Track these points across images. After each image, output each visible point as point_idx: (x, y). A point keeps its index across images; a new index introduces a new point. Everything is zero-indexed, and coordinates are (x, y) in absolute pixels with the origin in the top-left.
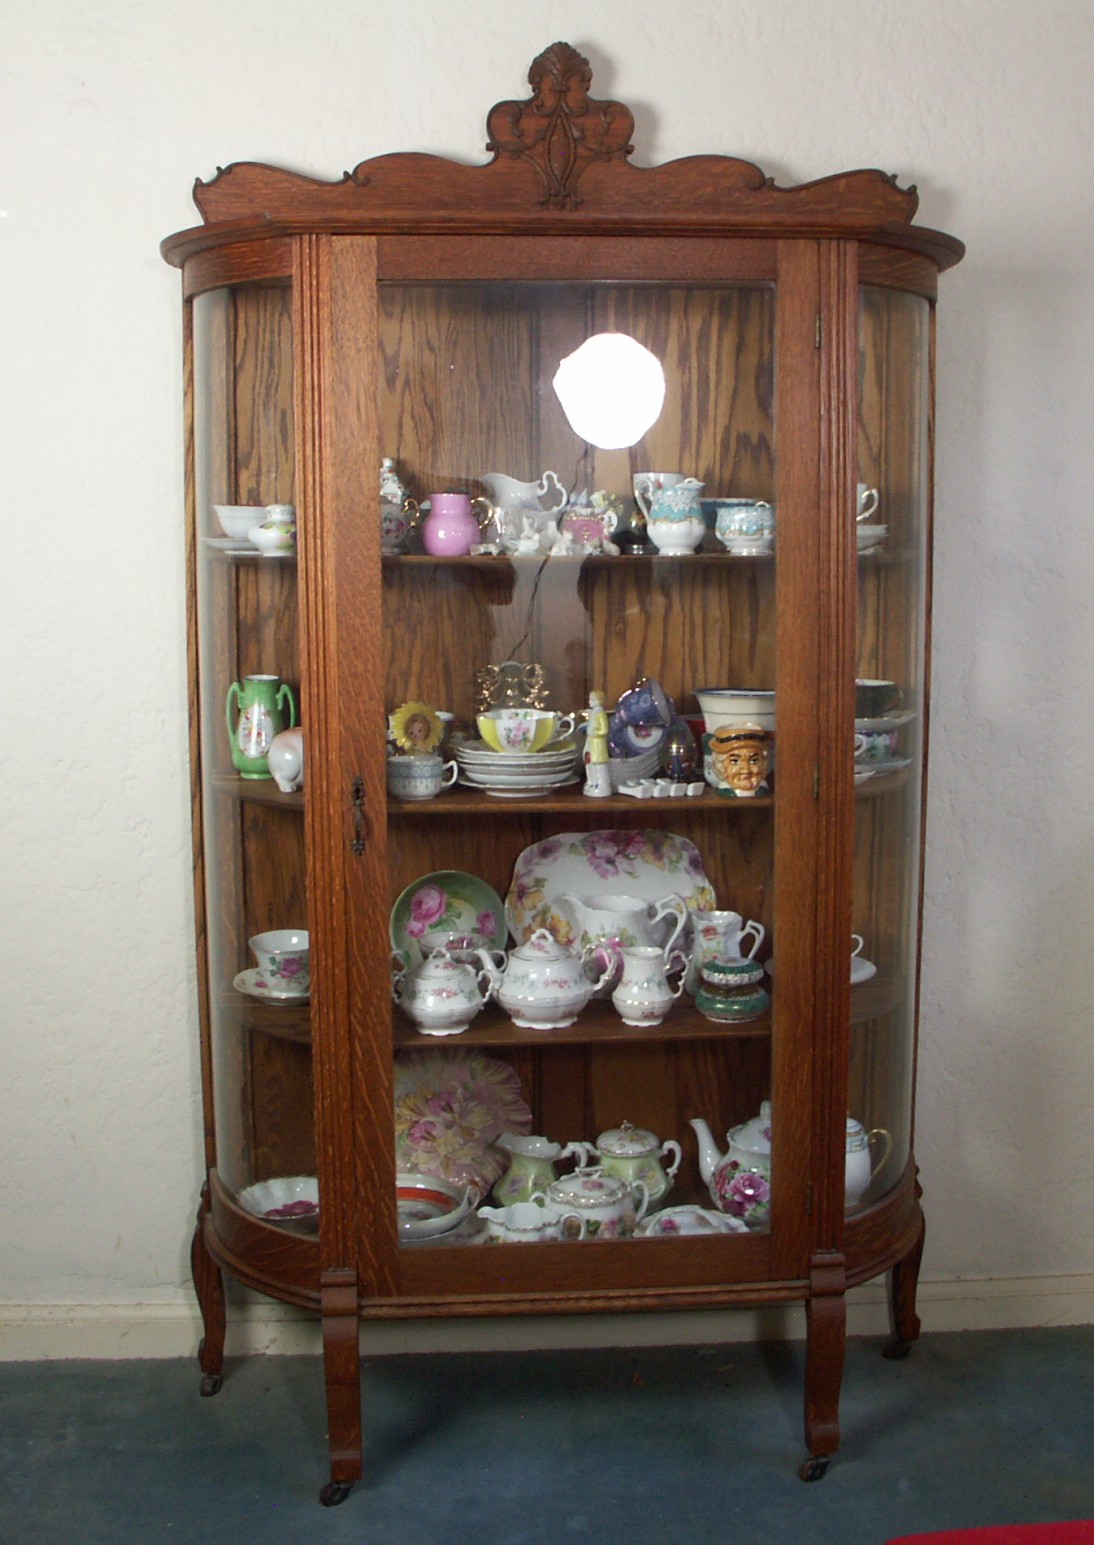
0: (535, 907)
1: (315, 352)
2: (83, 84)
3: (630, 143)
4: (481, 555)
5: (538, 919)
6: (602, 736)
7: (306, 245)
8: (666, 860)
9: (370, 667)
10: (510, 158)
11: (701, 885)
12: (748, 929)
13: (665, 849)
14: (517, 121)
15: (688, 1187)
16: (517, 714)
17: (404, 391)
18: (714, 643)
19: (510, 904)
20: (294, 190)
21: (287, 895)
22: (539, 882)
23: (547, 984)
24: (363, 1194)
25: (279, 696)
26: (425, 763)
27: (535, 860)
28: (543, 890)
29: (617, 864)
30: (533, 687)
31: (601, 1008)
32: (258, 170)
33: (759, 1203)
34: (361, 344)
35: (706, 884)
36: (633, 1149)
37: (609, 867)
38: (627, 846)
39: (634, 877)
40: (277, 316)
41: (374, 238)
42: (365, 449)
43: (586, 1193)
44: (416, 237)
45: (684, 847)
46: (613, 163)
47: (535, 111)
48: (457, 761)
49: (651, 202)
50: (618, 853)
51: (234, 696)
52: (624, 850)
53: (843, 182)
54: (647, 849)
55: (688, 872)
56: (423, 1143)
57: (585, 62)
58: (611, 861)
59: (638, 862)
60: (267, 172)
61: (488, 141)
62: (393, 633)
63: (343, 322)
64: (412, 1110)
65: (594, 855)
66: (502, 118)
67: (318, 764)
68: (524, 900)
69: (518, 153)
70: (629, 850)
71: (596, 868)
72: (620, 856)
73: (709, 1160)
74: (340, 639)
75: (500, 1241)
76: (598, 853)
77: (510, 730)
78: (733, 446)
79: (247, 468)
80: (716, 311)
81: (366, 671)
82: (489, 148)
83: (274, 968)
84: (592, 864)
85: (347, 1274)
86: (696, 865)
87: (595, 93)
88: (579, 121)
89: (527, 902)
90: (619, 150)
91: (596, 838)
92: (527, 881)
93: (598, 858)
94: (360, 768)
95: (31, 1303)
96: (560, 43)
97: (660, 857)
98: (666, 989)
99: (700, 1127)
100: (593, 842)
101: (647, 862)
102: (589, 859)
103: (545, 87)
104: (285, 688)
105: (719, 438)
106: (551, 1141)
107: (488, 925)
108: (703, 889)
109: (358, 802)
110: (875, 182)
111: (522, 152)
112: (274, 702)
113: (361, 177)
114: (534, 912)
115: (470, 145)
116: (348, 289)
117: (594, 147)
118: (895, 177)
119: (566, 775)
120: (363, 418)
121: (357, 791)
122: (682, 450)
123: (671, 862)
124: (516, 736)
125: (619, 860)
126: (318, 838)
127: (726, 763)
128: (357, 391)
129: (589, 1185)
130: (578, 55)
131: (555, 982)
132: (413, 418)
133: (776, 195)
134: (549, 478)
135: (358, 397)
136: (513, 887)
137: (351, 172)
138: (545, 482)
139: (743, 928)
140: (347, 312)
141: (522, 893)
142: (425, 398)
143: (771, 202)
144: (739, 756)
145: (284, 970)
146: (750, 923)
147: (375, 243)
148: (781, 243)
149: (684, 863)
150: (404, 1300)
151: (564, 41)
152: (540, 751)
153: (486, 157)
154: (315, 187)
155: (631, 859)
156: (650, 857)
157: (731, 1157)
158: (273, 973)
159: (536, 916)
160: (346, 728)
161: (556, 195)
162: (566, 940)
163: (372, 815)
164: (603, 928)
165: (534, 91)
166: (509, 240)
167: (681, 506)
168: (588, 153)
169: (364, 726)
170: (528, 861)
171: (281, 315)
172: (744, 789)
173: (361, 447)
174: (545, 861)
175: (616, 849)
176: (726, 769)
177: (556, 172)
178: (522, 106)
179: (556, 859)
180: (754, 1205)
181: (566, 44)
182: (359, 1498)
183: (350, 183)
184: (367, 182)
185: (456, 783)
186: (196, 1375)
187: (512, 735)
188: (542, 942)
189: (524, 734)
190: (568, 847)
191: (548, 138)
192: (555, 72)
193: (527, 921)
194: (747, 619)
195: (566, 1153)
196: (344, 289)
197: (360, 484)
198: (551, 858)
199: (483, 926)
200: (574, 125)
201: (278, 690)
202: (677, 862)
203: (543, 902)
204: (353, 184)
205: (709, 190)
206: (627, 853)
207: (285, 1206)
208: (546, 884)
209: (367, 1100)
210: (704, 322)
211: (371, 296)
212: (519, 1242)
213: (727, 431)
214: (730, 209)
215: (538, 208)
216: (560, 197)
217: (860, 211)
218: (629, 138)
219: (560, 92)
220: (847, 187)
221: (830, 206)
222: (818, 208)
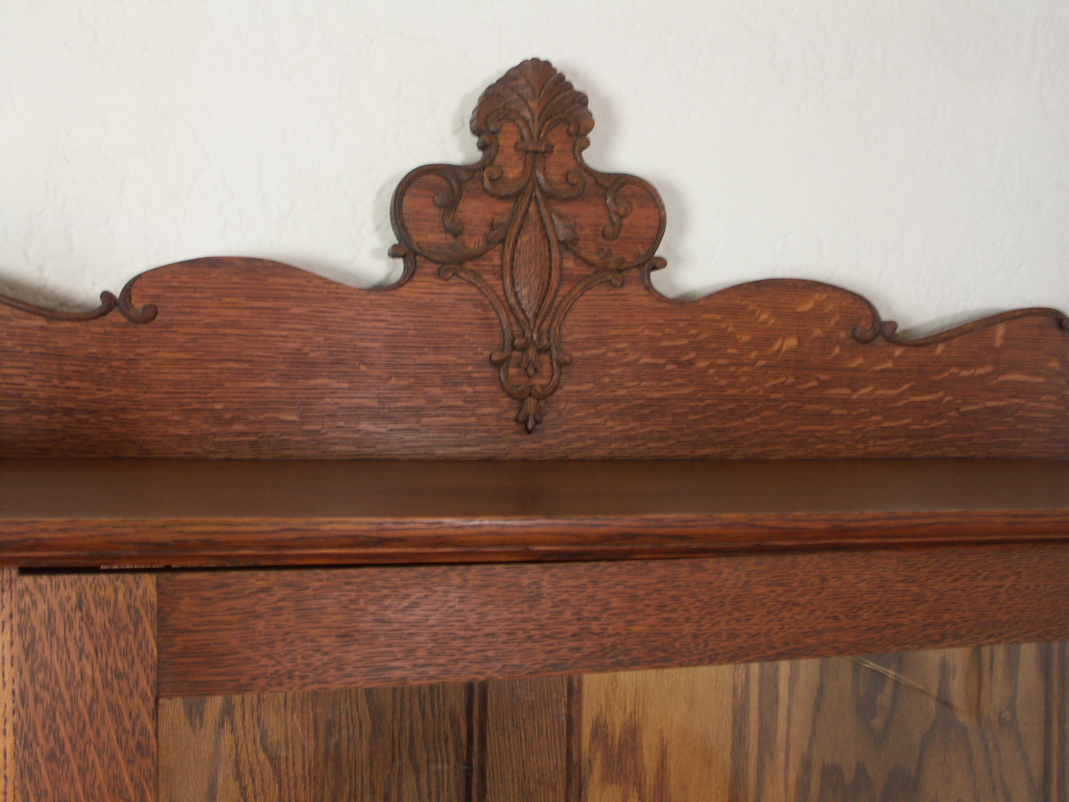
3: (657, 254)
10: (438, 275)
14: (450, 205)
17: (221, 725)
46: (627, 289)
47: (487, 184)
49: (691, 363)
57: (582, 100)
61: (396, 241)
69: (452, 266)
82: (394, 253)
87: (592, 158)
88: (563, 208)
90: (639, 266)
96: (535, 61)
103: (508, 139)
105: (792, 780)
111: (461, 263)
113: (138, 304)
115: (358, 246)
117: (595, 258)
130: (569, 86)
132: (239, 777)
133: (898, 352)
137: (117, 291)
142: (264, 735)
143: (889, 365)
151: (543, 58)
153: (395, 269)
154: (40, 322)
161: (524, 349)
165: (482, 147)
168: (583, 270)
177: (524, 303)
178: (464, 176)
181: (547, 64)
183: (116, 316)
184: (149, 316)
191: (510, 239)
192: (527, 114)
200: (561, 216)
204: (124, 320)
205: (791, 342)
213: (806, 765)
214: (825, 377)
215: (489, 372)
216: (531, 352)
217: (1025, 378)
218: (656, 242)
219: (536, 152)
220: (1006, 337)
221: (981, 371)
222: (965, 373)
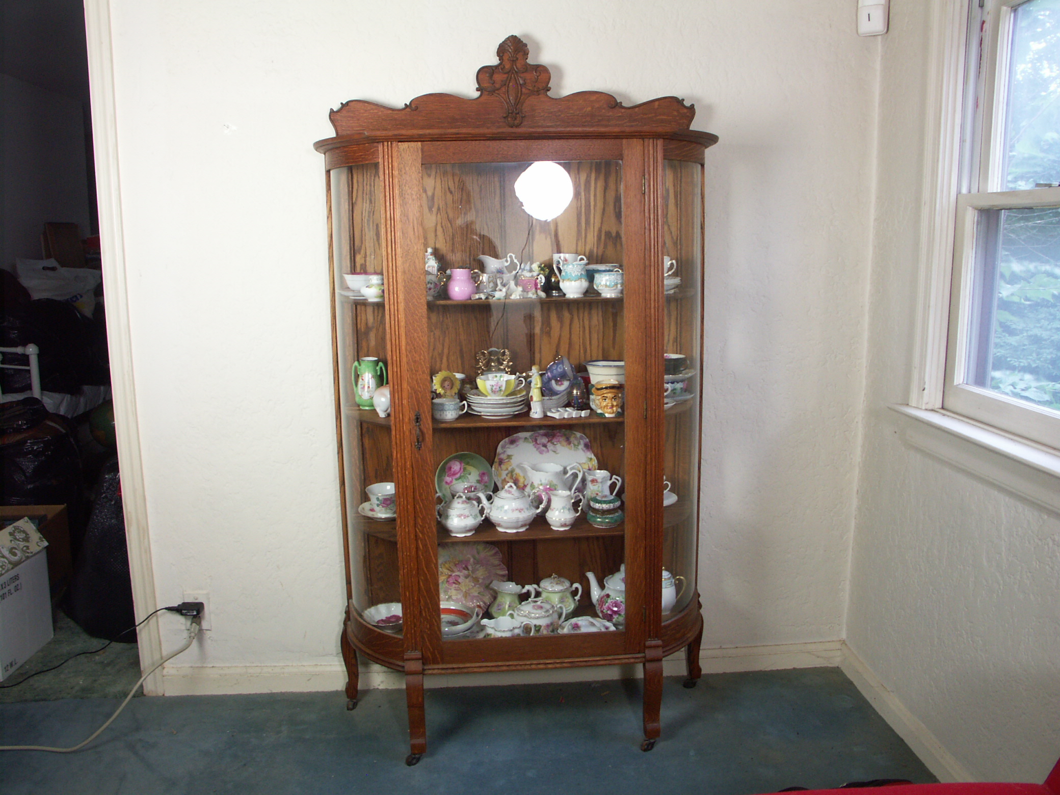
0: (507, 469)
1: (392, 200)
2: (273, 62)
3: (549, 86)
4: (476, 299)
5: (509, 475)
6: (538, 388)
7: (386, 147)
8: (572, 445)
9: (422, 357)
10: (488, 95)
11: (590, 457)
12: (613, 480)
13: (572, 439)
14: (491, 76)
15: (585, 607)
16: (496, 376)
17: (437, 213)
18: (595, 336)
19: (495, 468)
20: (380, 113)
21: (385, 465)
22: (509, 457)
23: (513, 511)
24: (424, 615)
25: (378, 368)
26: (451, 403)
27: (507, 446)
28: (511, 460)
29: (548, 447)
30: (504, 361)
31: (540, 521)
32: (361, 104)
33: (620, 615)
34: (414, 197)
35: (593, 456)
36: (558, 588)
37: (544, 448)
38: (553, 438)
39: (557, 453)
40: (373, 178)
41: (419, 143)
42: (417, 249)
43: (535, 611)
44: (441, 142)
45: (581, 438)
46: (540, 96)
47: (501, 70)
48: (467, 401)
49: (559, 115)
50: (548, 441)
51: (356, 368)
52: (551, 440)
53: (657, 103)
54: (562, 439)
55: (584, 451)
56: (454, 585)
57: (526, 45)
58: (545, 446)
59: (559, 446)
60: (366, 104)
61: (477, 86)
62: (434, 334)
63: (405, 186)
64: (448, 570)
65: (536, 443)
66: (485, 74)
67: (397, 405)
68: (502, 466)
69: (492, 92)
71: (537, 449)
72: (549, 443)
73: (596, 593)
74: (407, 344)
75: (492, 637)
76: (538, 442)
77: (493, 386)
78: (603, 237)
79: (360, 253)
80: (594, 171)
81: (420, 359)
82: (478, 90)
83: (378, 503)
84: (535, 447)
85: (417, 654)
86: (587, 447)
87: (531, 61)
88: (522, 75)
89: (503, 467)
90: (544, 89)
91: (537, 435)
92: (503, 456)
93: (539, 444)
94: (418, 407)
95: (263, 665)
96: (512, 36)
97: (570, 443)
98: (572, 512)
99: (591, 576)
101: (563, 446)
102: (533, 445)
103: (506, 58)
104: (381, 364)
105: (596, 235)
106: (517, 584)
107: (484, 478)
108: (591, 459)
109: (418, 424)
110: (674, 103)
111: (494, 91)
112: (376, 371)
113: (413, 106)
114: (507, 472)
115: (468, 88)
116: (407, 169)
117: (531, 88)
118: (683, 100)
119: (521, 407)
120: (417, 234)
121: (417, 419)
122: (577, 240)
123: (575, 445)
124: (496, 388)
125: (549, 445)
126: (398, 442)
127: (601, 400)
128: (413, 220)
129: (536, 607)
130: (522, 42)
131: (517, 510)
132: (442, 227)
133: (623, 110)
134: (511, 257)
135: (413, 223)
136: (496, 459)
137: (408, 104)
138: (509, 259)
139: (611, 479)
140: (407, 181)
141: (501, 462)
142: (448, 216)
143: (620, 114)
144: (606, 397)
145: (384, 503)
146: (614, 476)
147: (420, 146)
148: (624, 141)
149: (581, 446)
150: (444, 666)
151: (514, 35)
152: (507, 396)
153: (477, 94)
154: (391, 112)
155: (555, 445)
156: (565, 443)
157: (606, 591)
158: (378, 505)
159: (508, 473)
161: (512, 113)
162: (522, 488)
163: (425, 431)
164: (541, 481)
165: (500, 60)
166: (488, 143)
167: (576, 273)
168: (527, 91)
169: (420, 387)
170: (503, 447)
171: (375, 177)
172: (610, 413)
173: (416, 248)
174: (512, 446)
175: (547, 440)
176: (600, 403)
177: (512, 101)
178: (494, 69)
179: (518, 445)
180: (617, 616)
181: (516, 36)
182: (425, 761)
183: (408, 110)
184: (417, 108)
185: (467, 412)
186: (345, 700)
187: (494, 389)
188: (510, 489)
189: (500, 388)
190: (523, 440)
191: (507, 84)
192: (510, 50)
193: (504, 476)
194: (611, 324)
195: (524, 591)
196: (405, 169)
197: (415, 267)
198: (515, 445)
199: (482, 479)
200: (520, 77)
201: (377, 365)
202: (578, 446)
203: (511, 467)
204: (410, 110)
205: (589, 109)
206: (553, 441)
207: (386, 618)
208: (513, 457)
209: (425, 569)
210: (587, 176)
211: (419, 172)
212: (501, 637)
213: (600, 230)
214: (600, 118)
215: (503, 120)
216: (514, 114)
217: (666, 117)
218: (548, 83)
219: (513, 61)
220: (659, 105)
221: (650, 116)
222: (644, 117)
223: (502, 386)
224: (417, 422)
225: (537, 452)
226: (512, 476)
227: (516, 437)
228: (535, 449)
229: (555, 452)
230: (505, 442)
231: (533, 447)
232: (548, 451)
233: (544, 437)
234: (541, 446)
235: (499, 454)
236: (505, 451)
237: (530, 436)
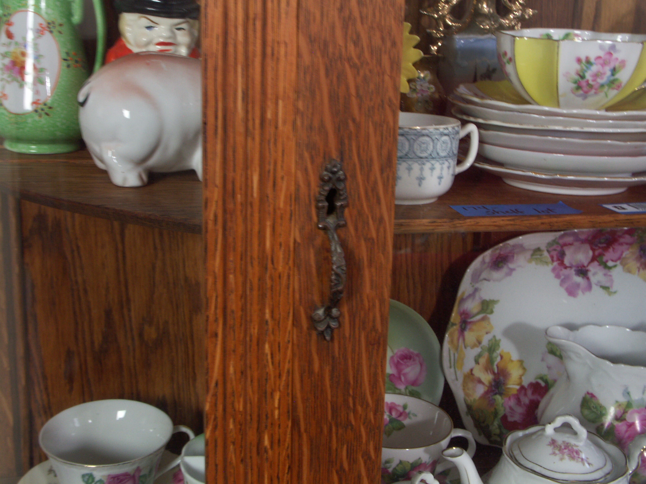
0: (480, 342)
5: (482, 361)
19: (452, 342)
22: (487, 306)
26: (441, 128)
27: (484, 275)
28: (491, 316)
29: (590, 274)
37: (578, 279)
38: (606, 249)
39: (610, 293)
48: (479, 126)
50: (593, 259)
52: (601, 255)
54: (629, 253)
58: (582, 271)
59: (618, 273)
65: (562, 263)
68: (467, 334)
70: (609, 255)
71: (562, 283)
72: (596, 263)
76: (567, 262)
77: (588, 64)
84: (558, 276)
89: (470, 336)
91: (569, 239)
92: (472, 306)
93: (566, 267)
94: (341, 142)
100: (565, 245)
101: (629, 271)
102: (554, 270)
107: (407, 370)
109: (331, 221)
114: (478, 350)
124: (596, 76)
125: (595, 270)
126: (234, 304)
136: (455, 317)
141: (465, 323)
152: (621, 108)
155: (610, 268)
159: (480, 356)
160: (311, 40)
162: (518, 387)
163: (363, 252)
164: (627, 393)
169: (357, 42)
170: (476, 278)
174: (496, 275)
179: (512, 270)
185: (472, 167)
187: (589, 74)
189: (614, 71)
190: (528, 254)
193: (469, 363)
198: (505, 270)
199: (400, 371)
203: (489, 336)
206: (605, 259)
208: (497, 308)
223: (623, 63)
224: (331, 210)
225: (562, 292)
226: (490, 361)
227: (514, 246)
228: (558, 281)
229: (605, 288)
230: (483, 262)
231: (552, 275)
232: (589, 287)
233: (587, 246)
234: (572, 272)
235: (463, 300)
236: (476, 290)
237: (550, 245)
